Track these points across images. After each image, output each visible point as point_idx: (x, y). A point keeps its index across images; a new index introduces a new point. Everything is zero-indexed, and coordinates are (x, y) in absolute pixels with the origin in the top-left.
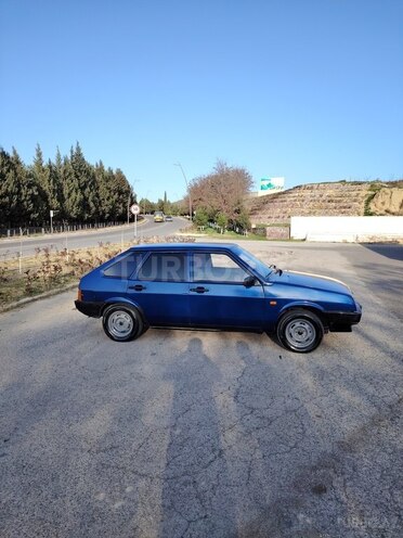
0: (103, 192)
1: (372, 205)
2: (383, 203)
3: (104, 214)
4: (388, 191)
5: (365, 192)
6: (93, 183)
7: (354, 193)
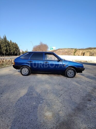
0: (11, 48)
1: (75, 54)
2: (78, 53)
3: (12, 53)
4: (79, 51)
5: (74, 51)
6: (9, 45)
7: (71, 51)
